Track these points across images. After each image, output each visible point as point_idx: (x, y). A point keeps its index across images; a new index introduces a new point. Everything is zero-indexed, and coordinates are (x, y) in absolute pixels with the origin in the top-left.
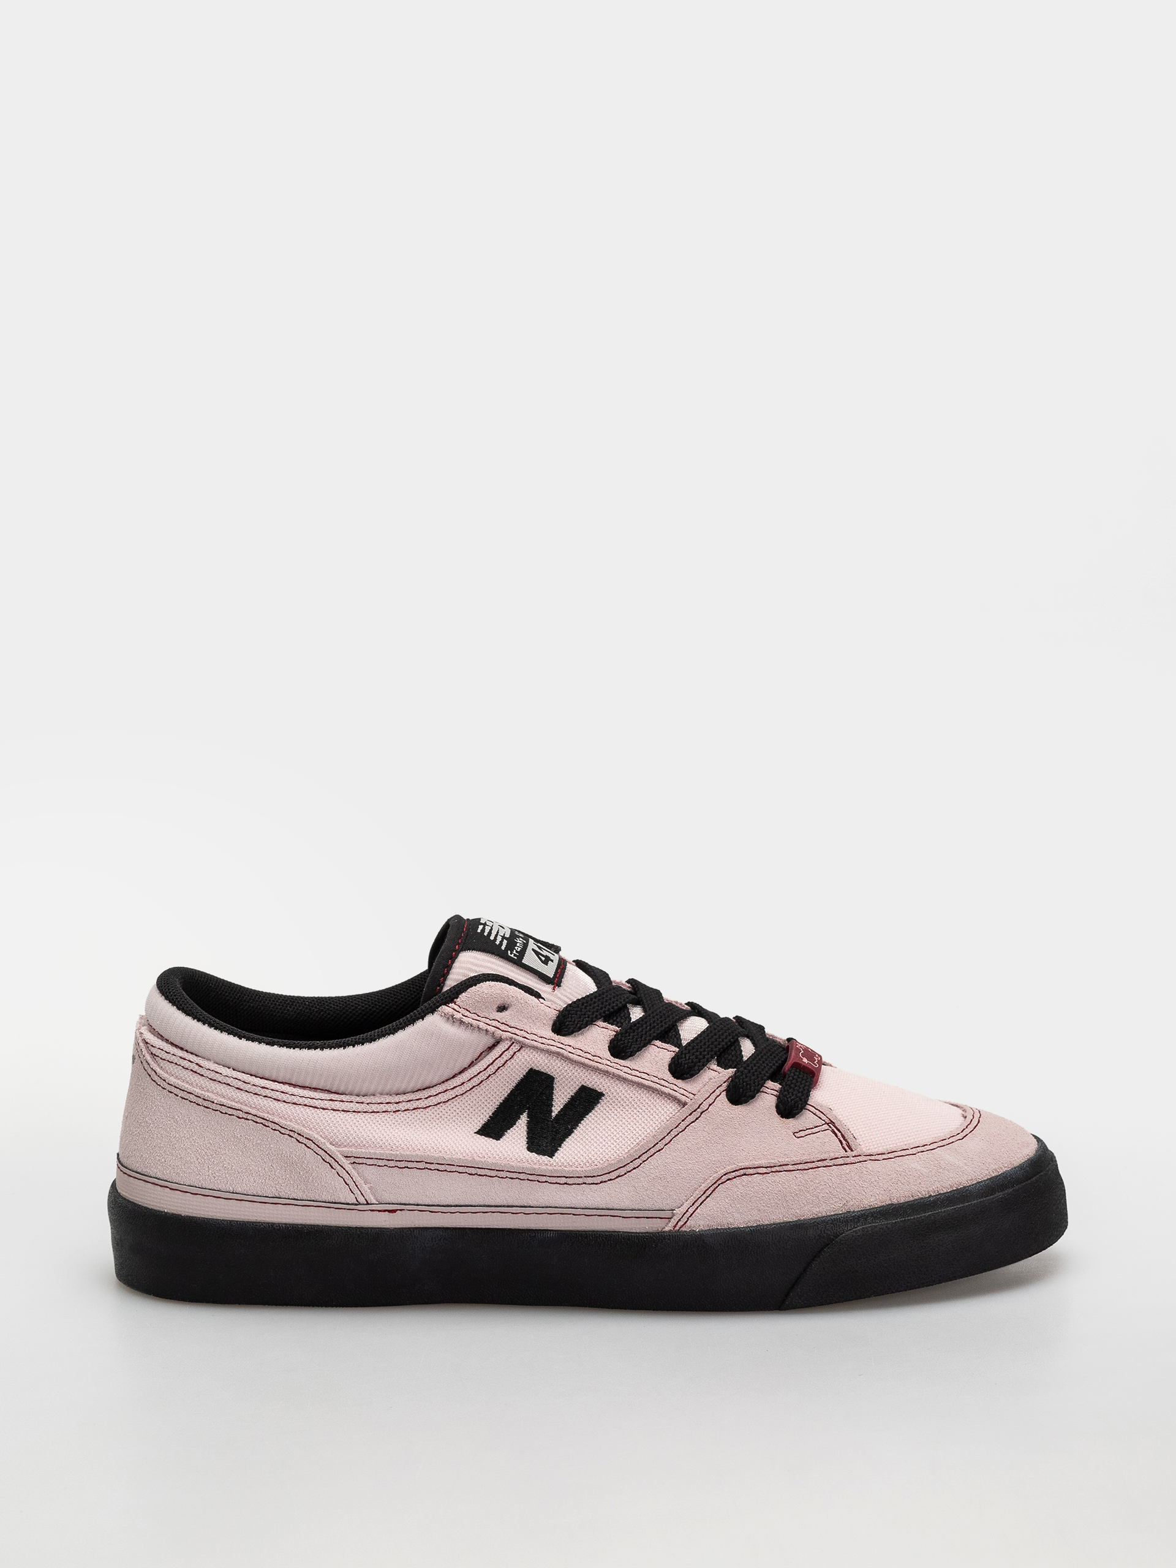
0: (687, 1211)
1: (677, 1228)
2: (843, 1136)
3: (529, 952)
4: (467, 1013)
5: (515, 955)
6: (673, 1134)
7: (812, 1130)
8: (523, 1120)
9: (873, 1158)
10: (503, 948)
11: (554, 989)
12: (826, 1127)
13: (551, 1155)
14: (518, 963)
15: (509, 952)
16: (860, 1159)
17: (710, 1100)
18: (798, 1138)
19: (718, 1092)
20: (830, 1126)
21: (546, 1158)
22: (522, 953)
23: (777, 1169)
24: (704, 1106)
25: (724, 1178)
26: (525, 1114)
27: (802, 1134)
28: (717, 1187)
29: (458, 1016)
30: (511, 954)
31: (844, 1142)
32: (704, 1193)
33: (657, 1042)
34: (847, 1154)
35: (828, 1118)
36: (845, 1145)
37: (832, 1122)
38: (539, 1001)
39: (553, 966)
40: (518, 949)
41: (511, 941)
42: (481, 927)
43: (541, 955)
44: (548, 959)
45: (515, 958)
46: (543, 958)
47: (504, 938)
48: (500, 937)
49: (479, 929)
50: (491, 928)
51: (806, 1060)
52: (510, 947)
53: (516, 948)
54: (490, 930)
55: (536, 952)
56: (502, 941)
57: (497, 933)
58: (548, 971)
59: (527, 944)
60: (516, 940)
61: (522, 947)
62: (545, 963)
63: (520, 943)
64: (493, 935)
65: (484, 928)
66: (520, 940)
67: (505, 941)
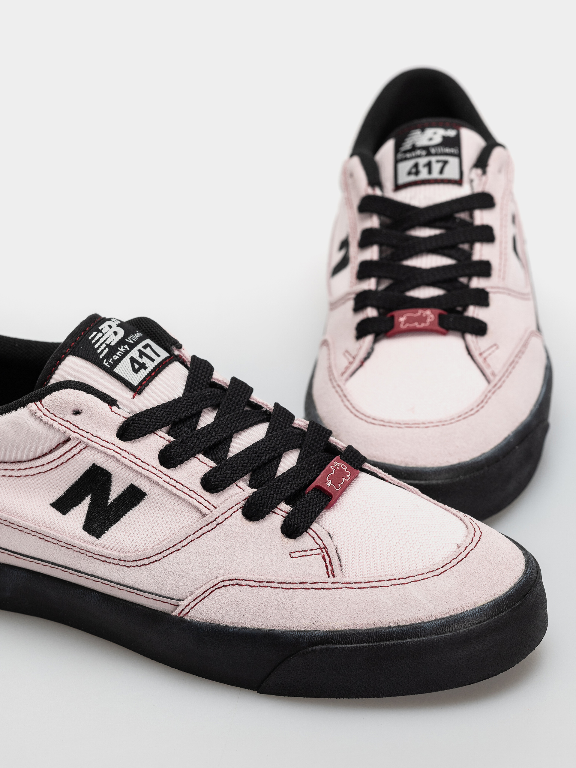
0: (189, 604)
1: (181, 615)
2: (330, 562)
3: (127, 360)
4: (47, 413)
5: (110, 364)
6: (190, 539)
7: (305, 553)
8: (87, 502)
9: (349, 586)
10: (101, 357)
11: (134, 397)
12: (319, 551)
13: (98, 537)
14: (110, 371)
15: (105, 360)
16: (337, 585)
17: (226, 515)
18: (292, 558)
19: (235, 509)
20: (322, 551)
21: (93, 538)
22: (117, 362)
23: (265, 584)
24: (219, 520)
25: (221, 585)
26: (89, 497)
27: (297, 555)
28: (214, 591)
29: (39, 414)
30: (106, 362)
31: (330, 567)
32: (203, 593)
33: (201, 456)
34: (328, 580)
35: (323, 544)
36: (329, 571)
37: (325, 548)
38: (111, 408)
39: (143, 373)
40: (116, 357)
41: (113, 349)
42: (94, 333)
43: (138, 363)
44: (143, 366)
45: (109, 366)
46: (137, 366)
47: (108, 346)
48: (104, 345)
49: (92, 336)
50: (103, 335)
51: (330, 483)
52: (108, 356)
53: (114, 356)
54: (100, 338)
55: (133, 360)
56: (105, 349)
57: (105, 341)
58: (136, 379)
59: (130, 351)
60: (119, 348)
61: (120, 355)
62: (136, 371)
63: (121, 351)
64: (99, 343)
65: (96, 335)
66: (124, 348)
67: (107, 350)
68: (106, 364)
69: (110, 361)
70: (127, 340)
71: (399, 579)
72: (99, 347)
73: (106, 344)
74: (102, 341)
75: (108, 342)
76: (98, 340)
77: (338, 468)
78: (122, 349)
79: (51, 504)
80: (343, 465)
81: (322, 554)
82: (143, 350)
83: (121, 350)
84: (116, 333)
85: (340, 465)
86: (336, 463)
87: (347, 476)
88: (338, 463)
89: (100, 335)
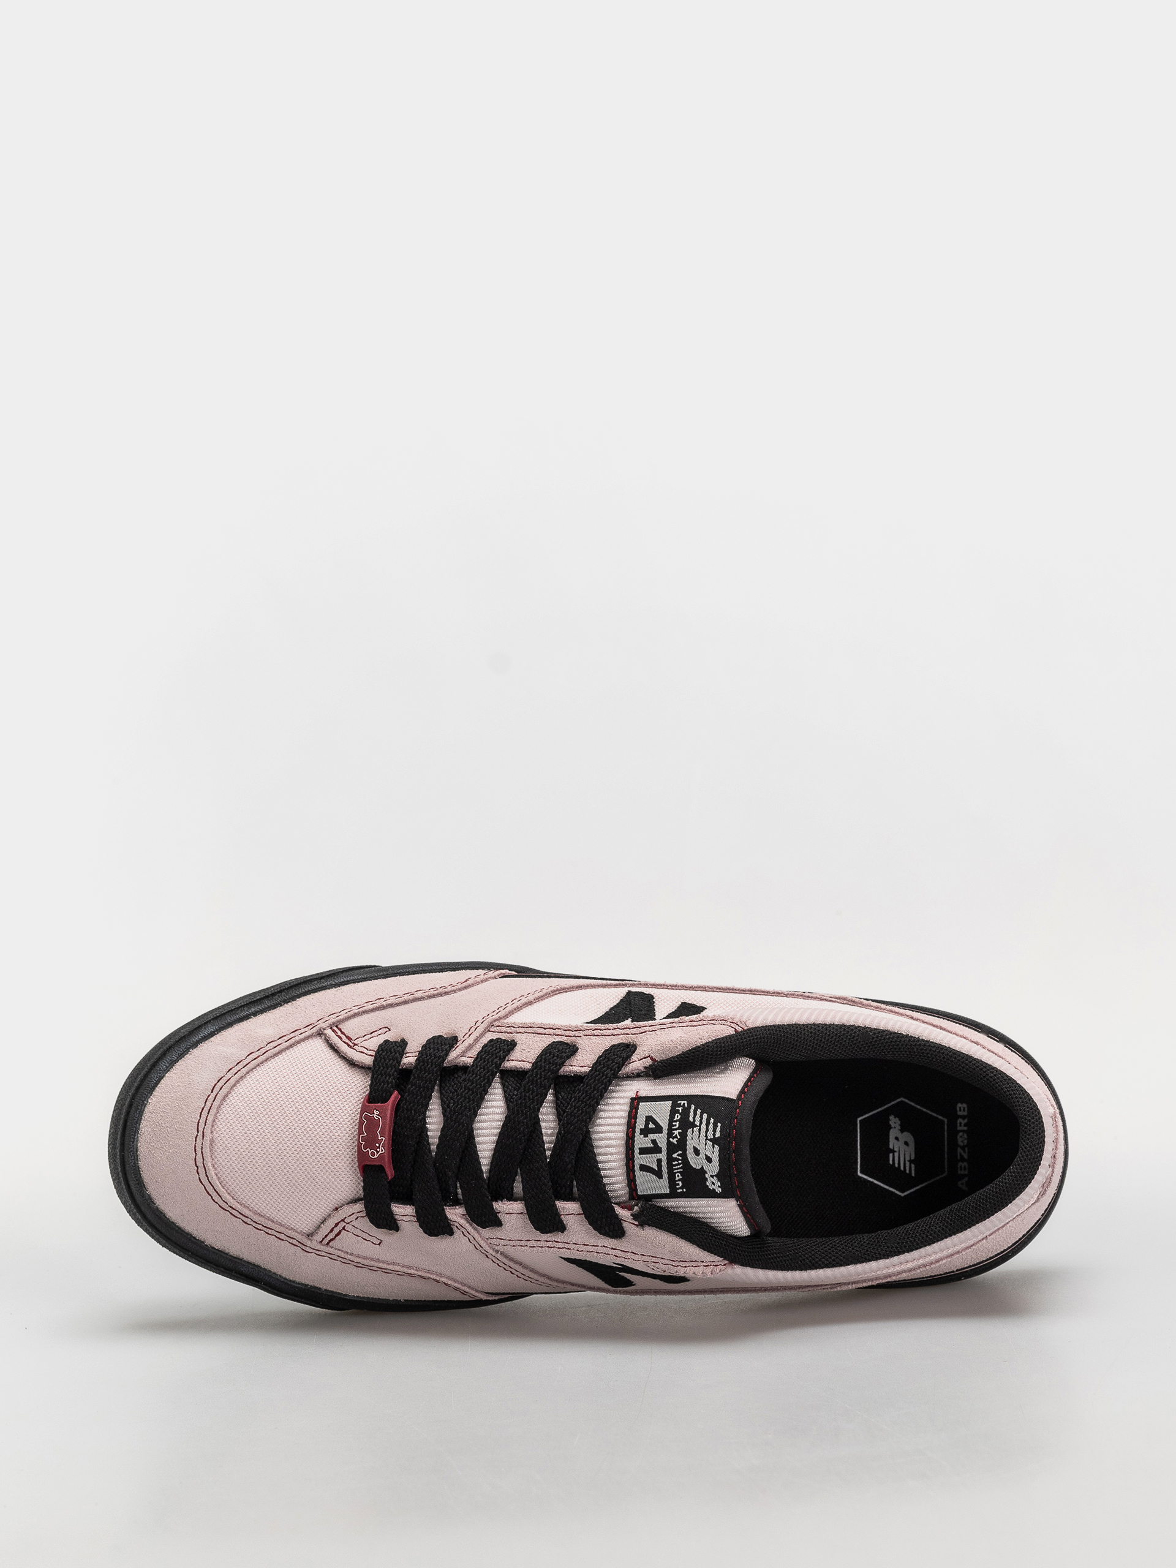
3: (664, 1125)
5: (679, 1106)
7: (373, 1035)
10: (693, 1107)
12: (356, 1042)
14: (674, 1099)
15: (686, 1105)
30: (684, 1104)
37: (350, 1047)
38: (652, 1058)
39: (640, 1124)
40: (677, 1117)
41: (686, 1125)
42: (718, 1135)
43: (653, 1131)
44: (645, 1132)
45: (679, 1102)
46: (651, 1125)
47: (693, 1125)
48: (697, 1123)
49: (719, 1129)
51: (375, 1115)
52: (686, 1111)
53: (679, 1117)
54: (707, 1130)
55: (658, 1129)
56: (694, 1118)
57: (700, 1130)
58: (644, 1109)
59: (668, 1139)
60: (680, 1131)
61: (674, 1123)
62: (649, 1119)
63: (676, 1129)
64: (704, 1121)
65: (714, 1131)
66: (676, 1137)
67: (691, 1119)
68: (682, 1102)
69: (680, 1109)
70: (680, 1152)
72: (701, 1117)
73: (696, 1126)
74: (704, 1126)
75: (696, 1129)
76: (708, 1125)
78: (676, 1132)
79: (706, 1009)
80: (375, 1157)
81: (352, 1041)
82: (659, 1156)
83: (678, 1131)
84: (697, 1152)
85: (378, 1152)
86: (382, 1151)
87: (364, 1143)
88: (380, 1152)
89: (710, 1136)
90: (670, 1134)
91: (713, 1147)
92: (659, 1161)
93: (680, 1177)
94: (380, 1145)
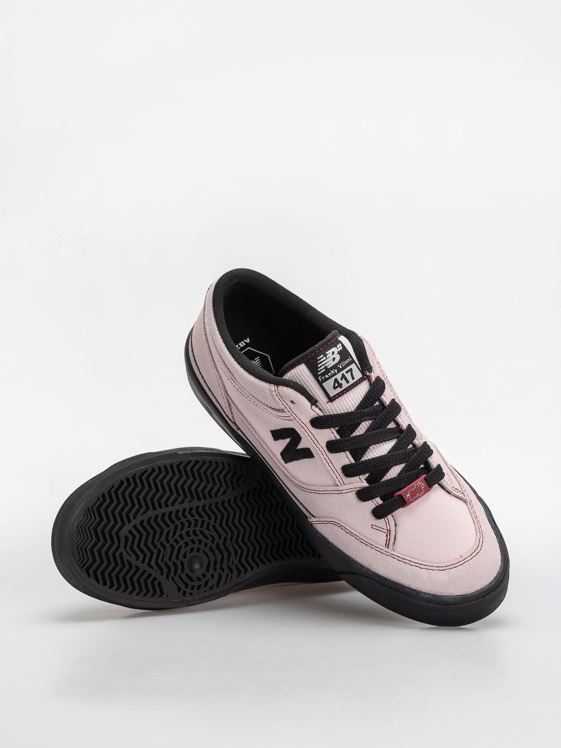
0: (316, 521)
1: (312, 523)
2: (389, 539)
3: (333, 379)
4: (278, 395)
5: (322, 380)
6: (326, 492)
8: (288, 440)
9: (393, 556)
10: (319, 373)
11: (327, 403)
12: (386, 531)
13: (286, 463)
14: (320, 384)
15: (320, 376)
16: (387, 554)
17: (348, 491)
18: (372, 527)
19: (353, 490)
21: (283, 462)
23: (353, 535)
24: (342, 492)
25: (332, 523)
26: (290, 439)
27: (375, 527)
28: (329, 523)
29: (274, 393)
30: (320, 378)
31: (388, 542)
32: (324, 521)
33: (348, 453)
34: (384, 548)
35: (390, 528)
36: (387, 544)
37: (390, 531)
38: (311, 407)
39: (339, 390)
40: (327, 376)
41: (327, 370)
42: (322, 356)
43: (338, 383)
44: (340, 385)
45: (321, 381)
46: (336, 385)
47: (326, 367)
48: (324, 366)
49: (320, 357)
50: (326, 359)
51: (409, 495)
52: (323, 374)
53: (326, 375)
54: (324, 361)
55: (336, 381)
56: (323, 369)
57: (325, 364)
58: (332, 393)
59: (337, 374)
60: (331, 371)
61: (330, 376)
62: (335, 388)
63: (332, 373)
64: (321, 364)
65: (322, 358)
66: (334, 371)
67: (324, 370)
68: (320, 379)
69: (323, 378)
70: (338, 366)
71: (420, 564)
72: (320, 367)
73: (325, 366)
74: (323, 363)
75: (326, 365)
76: (321, 362)
77: (419, 486)
78: (333, 372)
79: (271, 431)
80: (423, 484)
81: (387, 533)
82: (345, 374)
83: (332, 372)
84: (334, 359)
85: (421, 484)
86: (419, 483)
87: (421, 492)
88: (420, 483)
89: (325, 358)
90: (335, 374)
91: (328, 354)
92: (347, 372)
93: (346, 361)
94: (418, 485)
